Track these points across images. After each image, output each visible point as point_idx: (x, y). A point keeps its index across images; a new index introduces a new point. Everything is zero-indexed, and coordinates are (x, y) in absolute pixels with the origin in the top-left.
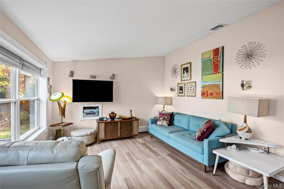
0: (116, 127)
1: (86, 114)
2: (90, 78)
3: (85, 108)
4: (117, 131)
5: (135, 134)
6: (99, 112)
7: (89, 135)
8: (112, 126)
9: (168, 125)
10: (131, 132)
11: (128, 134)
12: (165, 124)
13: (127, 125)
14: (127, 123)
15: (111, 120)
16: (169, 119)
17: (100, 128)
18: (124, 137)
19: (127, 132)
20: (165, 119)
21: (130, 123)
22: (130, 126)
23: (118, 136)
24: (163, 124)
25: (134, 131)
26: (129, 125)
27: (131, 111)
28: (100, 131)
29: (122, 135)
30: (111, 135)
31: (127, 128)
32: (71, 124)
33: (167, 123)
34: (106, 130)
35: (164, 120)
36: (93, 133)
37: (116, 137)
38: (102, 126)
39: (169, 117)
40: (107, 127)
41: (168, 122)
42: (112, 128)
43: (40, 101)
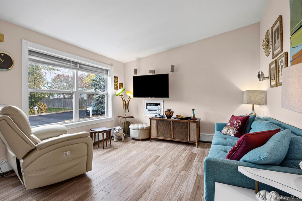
0: (168, 127)
1: (149, 110)
2: (150, 73)
3: (148, 104)
4: (170, 132)
5: (192, 141)
6: (160, 109)
7: (140, 130)
8: (164, 125)
9: (234, 135)
10: (186, 137)
11: (183, 138)
12: (231, 133)
13: (181, 126)
14: (182, 124)
15: (167, 119)
16: (239, 126)
17: (152, 125)
18: (177, 140)
19: (182, 135)
20: (232, 125)
21: (186, 124)
22: (185, 129)
23: (170, 138)
24: (228, 132)
25: (191, 136)
26: (184, 127)
27: (193, 110)
28: (152, 128)
29: (175, 137)
30: (164, 135)
31: (181, 130)
32: (132, 117)
33: (234, 132)
34: (158, 128)
35: (231, 127)
36: (145, 129)
37: (168, 139)
38: (154, 123)
39: (239, 123)
40: (159, 126)
41: (235, 129)
42: (164, 127)
43: (108, 95)
